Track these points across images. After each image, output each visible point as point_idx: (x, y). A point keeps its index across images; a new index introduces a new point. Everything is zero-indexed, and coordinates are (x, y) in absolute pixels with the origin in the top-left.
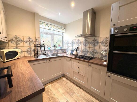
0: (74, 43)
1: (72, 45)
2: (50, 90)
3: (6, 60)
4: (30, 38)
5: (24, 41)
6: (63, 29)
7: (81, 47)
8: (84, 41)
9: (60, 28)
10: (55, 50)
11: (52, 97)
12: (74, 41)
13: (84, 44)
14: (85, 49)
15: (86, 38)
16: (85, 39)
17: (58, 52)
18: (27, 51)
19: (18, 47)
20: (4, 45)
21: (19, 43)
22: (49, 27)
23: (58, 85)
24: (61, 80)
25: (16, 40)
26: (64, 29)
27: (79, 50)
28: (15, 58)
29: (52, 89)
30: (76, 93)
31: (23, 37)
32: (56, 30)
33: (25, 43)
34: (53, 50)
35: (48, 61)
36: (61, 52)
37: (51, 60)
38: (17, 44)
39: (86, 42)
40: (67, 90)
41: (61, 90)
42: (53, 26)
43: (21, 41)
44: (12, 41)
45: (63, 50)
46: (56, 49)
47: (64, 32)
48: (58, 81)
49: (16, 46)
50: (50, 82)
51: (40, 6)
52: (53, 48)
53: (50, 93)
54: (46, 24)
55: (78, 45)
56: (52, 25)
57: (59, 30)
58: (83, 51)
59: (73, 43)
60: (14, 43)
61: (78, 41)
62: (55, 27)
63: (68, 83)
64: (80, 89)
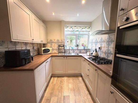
0: (98, 42)
1: (96, 45)
2: (63, 82)
3: (43, 53)
4: (58, 40)
5: (55, 43)
6: (88, 27)
7: (104, 47)
8: (108, 38)
9: (85, 27)
10: (77, 49)
11: (61, 86)
12: (98, 40)
13: (107, 44)
14: (108, 50)
15: (109, 35)
16: (108, 37)
17: (80, 51)
18: (56, 50)
19: (52, 47)
20: (46, 45)
21: (52, 44)
22: (73, 29)
23: (71, 81)
24: (77, 78)
25: (51, 42)
26: (90, 28)
27: (102, 50)
28: (48, 53)
29: (65, 81)
30: (82, 96)
31: (54, 39)
32: (80, 30)
33: (55, 44)
34: (75, 50)
35: (65, 58)
36: (84, 52)
37: (68, 58)
38: (51, 45)
39: (110, 40)
40: (76, 88)
41: (70, 86)
42: (77, 27)
43: (53, 42)
44: (49, 43)
45: (86, 49)
46: (79, 49)
47: (90, 30)
48: (74, 78)
49: (51, 46)
50: (68, 76)
51: (61, 15)
52: (76, 48)
53: (62, 83)
54: (70, 27)
55: (101, 45)
56: (75, 26)
57: (83, 30)
58: (105, 53)
59: (96, 42)
60: (50, 44)
61: (102, 39)
62: (79, 28)
63: (81, 83)
64: (89, 94)
